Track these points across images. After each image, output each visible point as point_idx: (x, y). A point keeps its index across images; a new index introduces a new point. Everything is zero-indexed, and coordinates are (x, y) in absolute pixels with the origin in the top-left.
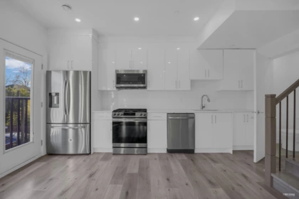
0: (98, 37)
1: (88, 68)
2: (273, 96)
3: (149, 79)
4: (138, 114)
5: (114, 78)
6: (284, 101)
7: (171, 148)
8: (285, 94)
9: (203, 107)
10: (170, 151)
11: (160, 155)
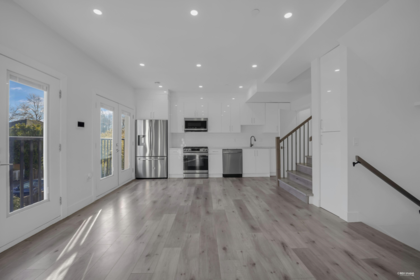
0: (171, 93)
1: (166, 118)
2: (278, 138)
3: (209, 124)
4: (201, 150)
5: (183, 124)
6: (286, 140)
7: (226, 173)
8: (287, 136)
9: (252, 145)
10: (225, 176)
11: (217, 179)
